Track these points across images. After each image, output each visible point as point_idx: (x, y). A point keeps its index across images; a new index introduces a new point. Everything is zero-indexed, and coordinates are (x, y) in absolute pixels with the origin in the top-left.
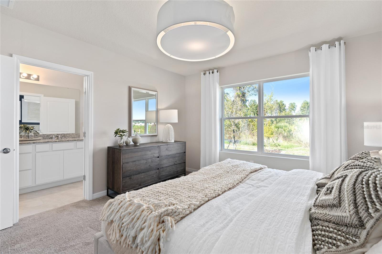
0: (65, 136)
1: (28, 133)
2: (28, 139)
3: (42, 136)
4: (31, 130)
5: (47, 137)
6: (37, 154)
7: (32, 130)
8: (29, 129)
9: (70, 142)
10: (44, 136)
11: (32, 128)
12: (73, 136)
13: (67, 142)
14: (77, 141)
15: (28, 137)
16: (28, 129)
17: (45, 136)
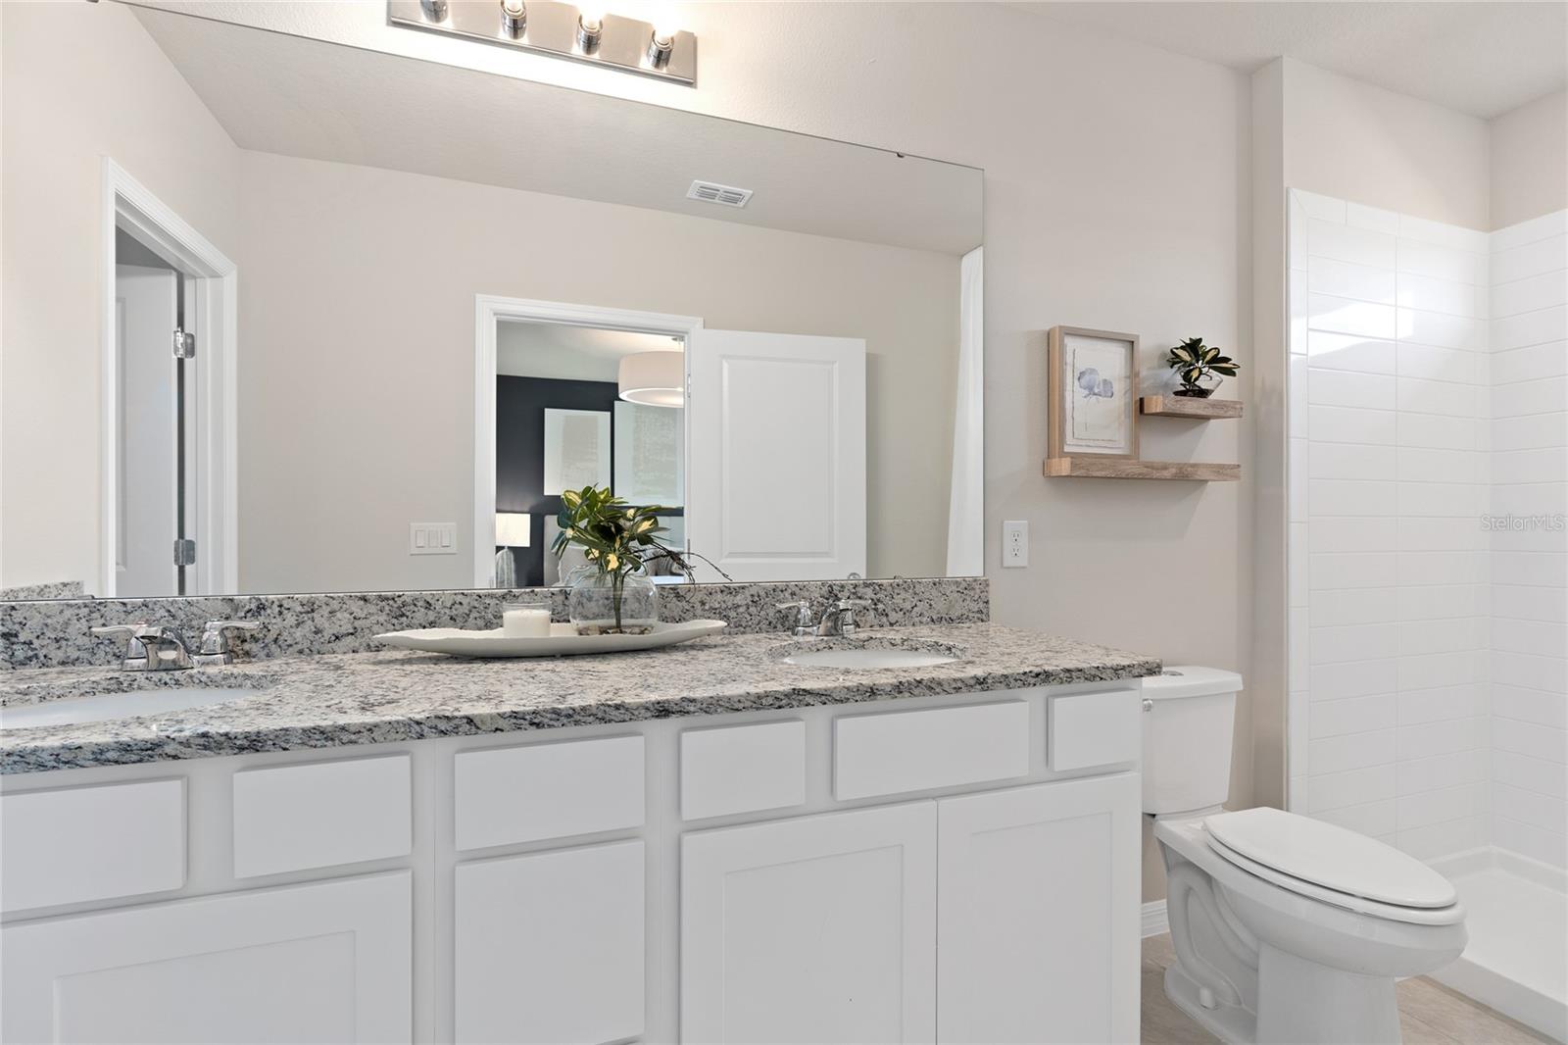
0: (880, 606)
1: (616, 572)
2: (614, 639)
3: (719, 596)
4: (634, 544)
5: (752, 609)
6: (689, 840)
7: (645, 539)
8: (626, 534)
9: (1001, 692)
10: (730, 600)
11: (646, 525)
12: (940, 606)
13: (977, 695)
14: (1065, 687)
15: (617, 610)
16: (620, 529)
17: (739, 599)
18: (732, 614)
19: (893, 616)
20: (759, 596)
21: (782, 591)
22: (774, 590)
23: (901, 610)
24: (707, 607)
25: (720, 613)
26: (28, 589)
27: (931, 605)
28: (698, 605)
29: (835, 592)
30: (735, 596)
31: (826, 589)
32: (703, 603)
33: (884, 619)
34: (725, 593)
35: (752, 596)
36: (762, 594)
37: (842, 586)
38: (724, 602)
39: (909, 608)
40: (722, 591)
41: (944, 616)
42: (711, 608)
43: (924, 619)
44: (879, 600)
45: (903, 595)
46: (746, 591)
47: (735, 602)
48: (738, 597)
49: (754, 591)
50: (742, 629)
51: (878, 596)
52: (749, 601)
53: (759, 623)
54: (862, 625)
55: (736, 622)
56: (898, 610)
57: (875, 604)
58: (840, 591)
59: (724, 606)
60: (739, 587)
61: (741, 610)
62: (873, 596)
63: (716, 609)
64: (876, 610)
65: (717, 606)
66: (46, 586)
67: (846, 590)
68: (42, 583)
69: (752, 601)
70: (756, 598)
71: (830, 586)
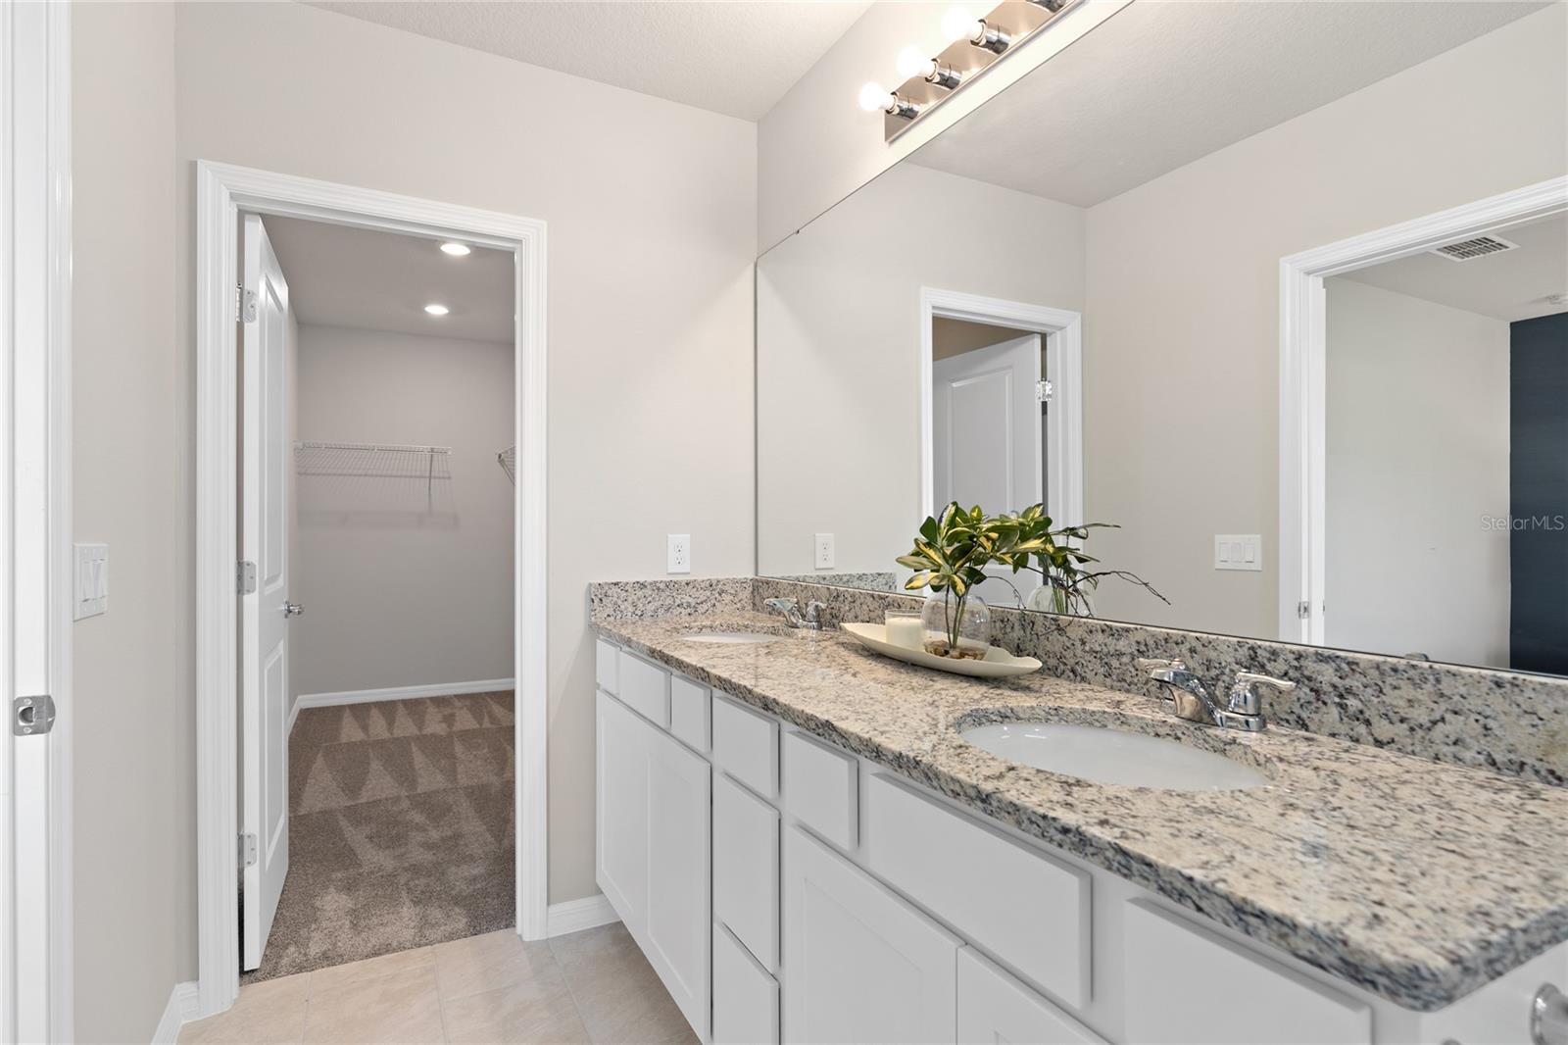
17: (1122, 645)
18: (1115, 663)
19: (1383, 729)
20: (1146, 645)
21: (1177, 644)
22: (1166, 640)
23: (1402, 721)
24: (1087, 648)
25: (1101, 659)
26: (850, 575)
27: (1486, 728)
28: (1078, 644)
29: (1260, 659)
30: (1118, 640)
31: (1243, 653)
32: (1083, 643)
33: (1362, 729)
34: (1106, 634)
35: (1138, 643)
36: (1151, 643)
37: (1274, 653)
38: (1106, 645)
39: (1424, 720)
40: (1103, 631)
41: (1529, 761)
42: (1093, 651)
43: (1468, 755)
44: (1349, 691)
45: (1407, 691)
46: (1130, 635)
47: (1118, 648)
48: (1121, 643)
49: (1140, 636)
50: (1126, 686)
51: (1348, 682)
52: (1134, 649)
53: (1146, 683)
54: (1312, 727)
55: (1118, 675)
56: (1395, 718)
57: (1341, 696)
58: (1269, 660)
59: (1105, 650)
60: (1122, 629)
61: (1125, 659)
62: (1336, 680)
63: (1097, 652)
64: (1343, 706)
65: (1099, 649)
66: (864, 574)
67: (1280, 660)
68: (861, 573)
69: (1138, 650)
70: (1143, 648)
71: (1252, 648)
